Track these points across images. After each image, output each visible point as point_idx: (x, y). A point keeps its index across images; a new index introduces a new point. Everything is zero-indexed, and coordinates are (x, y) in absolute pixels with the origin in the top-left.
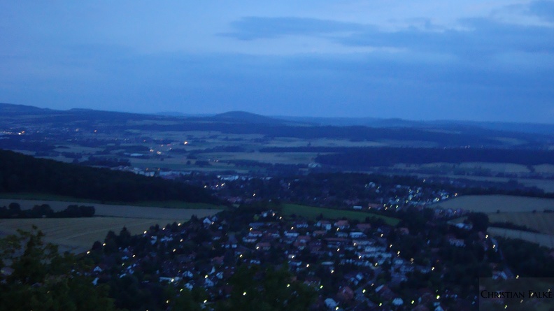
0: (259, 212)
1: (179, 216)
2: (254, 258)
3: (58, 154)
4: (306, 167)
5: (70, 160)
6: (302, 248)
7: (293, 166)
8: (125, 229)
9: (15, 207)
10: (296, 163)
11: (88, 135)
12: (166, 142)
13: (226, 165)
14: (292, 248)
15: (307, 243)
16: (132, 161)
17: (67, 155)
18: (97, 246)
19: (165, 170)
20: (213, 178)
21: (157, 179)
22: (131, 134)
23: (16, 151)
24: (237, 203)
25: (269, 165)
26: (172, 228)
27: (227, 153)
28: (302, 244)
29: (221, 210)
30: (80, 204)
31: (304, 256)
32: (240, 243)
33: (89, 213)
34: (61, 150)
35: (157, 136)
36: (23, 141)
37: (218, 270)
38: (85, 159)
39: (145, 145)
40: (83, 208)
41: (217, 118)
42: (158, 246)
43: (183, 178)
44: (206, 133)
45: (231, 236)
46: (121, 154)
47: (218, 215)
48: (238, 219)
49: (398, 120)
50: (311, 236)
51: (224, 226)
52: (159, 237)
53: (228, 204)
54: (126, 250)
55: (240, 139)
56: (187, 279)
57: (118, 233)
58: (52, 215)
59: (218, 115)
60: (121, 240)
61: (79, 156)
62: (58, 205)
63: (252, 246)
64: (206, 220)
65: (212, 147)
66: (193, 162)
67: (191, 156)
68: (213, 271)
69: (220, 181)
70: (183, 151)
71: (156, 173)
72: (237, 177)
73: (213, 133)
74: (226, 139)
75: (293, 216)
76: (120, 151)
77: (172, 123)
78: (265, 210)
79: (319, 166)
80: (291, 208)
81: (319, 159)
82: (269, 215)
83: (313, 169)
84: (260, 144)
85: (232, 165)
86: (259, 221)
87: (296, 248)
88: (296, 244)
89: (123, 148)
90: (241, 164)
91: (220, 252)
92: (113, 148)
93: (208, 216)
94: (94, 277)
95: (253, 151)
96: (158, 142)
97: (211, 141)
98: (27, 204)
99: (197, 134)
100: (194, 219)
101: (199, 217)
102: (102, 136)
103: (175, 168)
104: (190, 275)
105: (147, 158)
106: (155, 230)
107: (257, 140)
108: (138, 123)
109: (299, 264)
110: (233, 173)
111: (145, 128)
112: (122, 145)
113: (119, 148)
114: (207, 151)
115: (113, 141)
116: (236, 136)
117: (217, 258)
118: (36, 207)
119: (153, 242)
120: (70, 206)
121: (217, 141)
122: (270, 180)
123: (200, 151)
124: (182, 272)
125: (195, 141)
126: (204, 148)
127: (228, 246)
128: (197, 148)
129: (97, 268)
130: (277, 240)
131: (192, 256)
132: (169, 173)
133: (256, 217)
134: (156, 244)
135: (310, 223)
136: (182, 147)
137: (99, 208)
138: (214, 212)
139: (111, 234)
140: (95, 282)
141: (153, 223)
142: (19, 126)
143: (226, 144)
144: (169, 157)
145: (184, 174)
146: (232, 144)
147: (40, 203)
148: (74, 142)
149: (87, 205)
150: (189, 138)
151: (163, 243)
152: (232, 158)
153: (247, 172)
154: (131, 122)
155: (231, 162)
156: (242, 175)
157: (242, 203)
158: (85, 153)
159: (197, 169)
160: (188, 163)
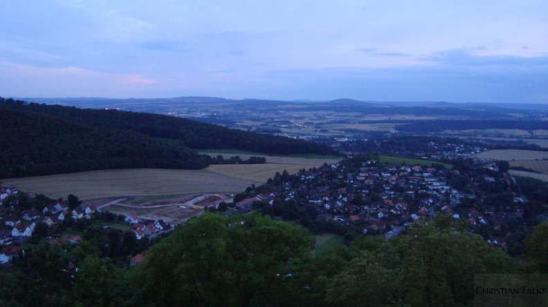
0: (365, 161)
1: (316, 163)
2: (364, 189)
3: (238, 126)
4: (389, 132)
5: (246, 130)
6: (394, 183)
7: (380, 132)
8: (285, 171)
9: (220, 157)
10: (383, 130)
11: (254, 114)
12: (302, 118)
13: (339, 132)
14: (387, 183)
15: (397, 180)
16: (282, 130)
17: (244, 127)
18: (270, 181)
19: (302, 135)
20: (332, 139)
21: (298, 140)
22: (280, 113)
23: (219, 125)
24: (349, 155)
25: (366, 131)
26: (314, 171)
27: (339, 125)
28: (393, 181)
29: (341, 160)
30: (257, 156)
31: (396, 188)
32: (355, 180)
33: (262, 161)
34: (240, 124)
35: (296, 114)
36: (218, 118)
37: (344, 195)
38: (254, 129)
39: (288, 120)
40: (259, 158)
41: (332, 102)
42: (306, 182)
43: (315, 140)
44: (325, 112)
45: (349, 175)
46: (275, 126)
47: (340, 163)
48: (354, 165)
49: (444, 103)
50: (399, 176)
51: (344, 169)
52: (306, 176)
53: (345, 156)
54: (287, 184)
55: (346, 116)
56: (325, 202)
57: (281, 174)
58: (241, 162)
59: (332, 101)
60: (282, 178)
61: (250, 127)
62: (245, 156)
63: (362, 181)
64: (333, 166)
65: (329, 121)
66: (319, 130)
67: (317, 126)
68: (341, 197)
69: (336, 142)
70: (312, 123)
71: (298, 137)
72: (347, 139)
73: (330, 112)
74: (338, 116)
75: (386, 163)
76: (275, 123)
77: (304, 106)
78: (369, 160)
79: (397, 132)
80: (384, 158)
81: (397, 128)
82: (372, 162)
83: (393, 134)
84: (359, 119)
85: (343, 132)
86: (365, 167)
87: (390, 183)
88: (390, 181)
89: (275, 122)
90: (348, 131)
91: (344, 185)
92: (270, 122)
93: (334, 162)
94: (270, 200)
95: (355, 123)
96: (296, 118)
97: (327, 117)
98: (227, 156)
99: (320, 113)
100: (325, 164)
101: (328, 164)
102: (262, 115)
103: (307, 133)
104: (327, 199)
105: (291, 128)
106: (303, 171)
107: (357, 116)
108: (284, 107)
109: (392, 193)
110: (344, 137)
111: (287, 109)
112: (275, 120)
113: (273, 122)
114: (327, 123)
115: (269, 118)
116: (344, 114)
117: (342, 189)
118: (232, 158)
119: (303, 179)
120: (251, 158)
121: (332, 117)
122: (367, 141)
123: (322, 124)
124: (323, 197)
125: (319, 117)
126: (324, 122)
127: (348, 182)
128: (319, 122)
129: (272, 194)
130: (378, 178)
131: (327, 188)
132: (305, 137)
133: (364, 164)
134: (304, 181)
135: (397, 167)
136: (311, 121)
137: (268, 158)
138: (337, 161)
139: (278, 174)
140: (271, 202)
141: (301, 167)
142: (215, 110)
143: (338, 119)
144: (304, 127)
145: (314, 137)
146: (342, 119)
147: (234, 155)
148: (247, 119)
149: (261, 156)
150: (315, 115)
151: (309, 179)
152: (342, 128)
153: (352, 136)
154: (279, 106)
155: (341, 130)
156: (351, 138)
157: (352, 155)
158: (254, 125)
159: (322, 134)
160: (316, 131)
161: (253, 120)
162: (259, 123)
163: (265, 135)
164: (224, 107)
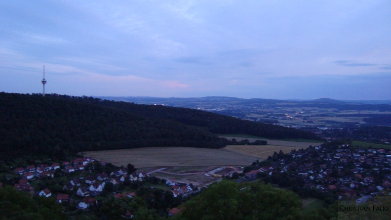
0: (341, 145)
1: (304, 145)
2: (340, 165)
3: (247, 118)
4: (358, 123)
5: (253, 120)
6: (362, 162)
7: (352, 123)
8: (281, 151)
9: (234, 140)
10: (354, 122)
11: (259, 109)
12: (294, 112)
13: (321, 123)
14: (357, 161)
15: (365, 159)
16: (278, 120)
17: (251, 118)
18: (270, 158)
19: (294, 125)
20: (315, 128)
21: (290, 128)
22: (278, 109)
23: (233, 117)
24: (329, 140)
25: (341, 122)
26: (302, 151)
27: (321, 117)
28: (362, 160)
29: (322, 143)
30: (261, 140)
31: (364, 165)
32: (333, 158)
33: (264, 143)
34: (249, 116)
35: (289, 110)
36: (233, 112)
37: (324, 170)
38: (259, 120)
39: (284, 114)
41: (316, 101)
42: (296, 159)
43: (303, 128)
44: (310, 108)
45: (329, 155)
46: (274, 118)
47: (322, 145)
48: (332, 148)
50: (367, 156)
51: (325, 151)
52: (296, 155)
53: (325, 140)
54: (282, 160)
55: (326, 111)
56: (311, 174)
57: (278, 153)
58: (249, 144)
60: (279, 156)
61: (256, 119)
62: (252, 140)
63: (338, 160)
64: (316, 148)
65: (314, 114)
66: (306, 121)
67: (305, 118)
68: (322, 171)
69: (319, 130)
70: (301, 116)
71: (290, 126)
72: (326, 128)
73: (314, 108)
74: (320, 111)
75: (357, 146)
77: (295, 104)
78: (343, 144)
79: (365, 123)
80: (355, 143)
81: (365, 120)
82: (346, 146)
83: (362, 125)
84: (335, 113)
85: (323, 123)
86: (341, 149)
87: (360, 162)
88: (359, 160)
89: (274, 115)
90: (328, 122)
91: (324, 162)
92: (270, 115)
93: (317, 145)
94: (269, 172)
95: (332, 116)
96: (289, 112)
97: (313, 112)
98: (239, 139)
99: (307, 109)
100: (311, 147)
101: (313, 146)
102: (265, 110)
103: (297, 123)
104: (312, 172)
105: (285, 119)
106: (294, 151)
107: (334, 111)
108: (281, 104)
109: (361, 169)
110: (325, 126)
111: (284, 106)
112: (274, 114)
113: (272, 115)
114: (312, 116)
115: (270, 112)
116: (324, 109)
117: (323, 165)
119: (294, 157)
120: (257, 141)
121: (316, 112)
122: (342, 130)
123: (308, 116)
124: (308, 170)
125: (307, 112)
126: (310, 115)
127: (327, 160)
128: (307, 115)
129: (271, 168)
130: (350, 157)
131: (312, 164)
132: (296, 126)
133: (339, 147)
135: (366, 150)
137: (269, 141)
138: (319, 144)
139: (275, 153)
140: (270, 174)
141: (293, 148)
142: (231, 106)
143: (320, 113)
144: (295, 119)
145: (303, 126)
146: (323, 113)
147: (244, 139)
148: (253, 113)
149: (264, 140)
150: (303, 110)
151: (298, 157)
152: (323, 120)
154: (277, 104)
155: (322, 121)
156: (329, 127)
157: (331, 140)
158: (259, 117)
159: (308, 124)
160: (304, 122)
161: (258, 113)
162: (262, 116)
163: (266, 125)
164: (238, 104)
